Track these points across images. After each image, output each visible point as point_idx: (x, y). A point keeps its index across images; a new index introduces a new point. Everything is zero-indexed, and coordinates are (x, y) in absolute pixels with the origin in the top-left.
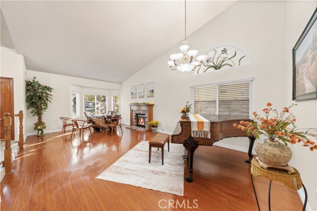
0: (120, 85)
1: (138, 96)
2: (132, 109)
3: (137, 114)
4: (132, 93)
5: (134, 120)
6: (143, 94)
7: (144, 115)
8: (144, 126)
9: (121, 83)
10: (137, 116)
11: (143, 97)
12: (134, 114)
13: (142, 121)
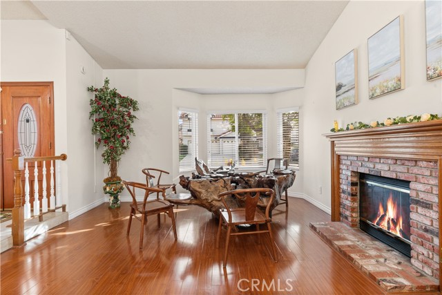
0: (300, 72)
1: (365, 93)
2: (338, 151)
3: (362, 176)
4: (339, 87)
5: (347, 201)
6: (394, 72)
7: (406, 183)
8: (402, 247)
9: (304, 66)
10: (363, 185)
11: (397, 89)
12: (346, 174)
13: (391, 213)
